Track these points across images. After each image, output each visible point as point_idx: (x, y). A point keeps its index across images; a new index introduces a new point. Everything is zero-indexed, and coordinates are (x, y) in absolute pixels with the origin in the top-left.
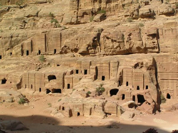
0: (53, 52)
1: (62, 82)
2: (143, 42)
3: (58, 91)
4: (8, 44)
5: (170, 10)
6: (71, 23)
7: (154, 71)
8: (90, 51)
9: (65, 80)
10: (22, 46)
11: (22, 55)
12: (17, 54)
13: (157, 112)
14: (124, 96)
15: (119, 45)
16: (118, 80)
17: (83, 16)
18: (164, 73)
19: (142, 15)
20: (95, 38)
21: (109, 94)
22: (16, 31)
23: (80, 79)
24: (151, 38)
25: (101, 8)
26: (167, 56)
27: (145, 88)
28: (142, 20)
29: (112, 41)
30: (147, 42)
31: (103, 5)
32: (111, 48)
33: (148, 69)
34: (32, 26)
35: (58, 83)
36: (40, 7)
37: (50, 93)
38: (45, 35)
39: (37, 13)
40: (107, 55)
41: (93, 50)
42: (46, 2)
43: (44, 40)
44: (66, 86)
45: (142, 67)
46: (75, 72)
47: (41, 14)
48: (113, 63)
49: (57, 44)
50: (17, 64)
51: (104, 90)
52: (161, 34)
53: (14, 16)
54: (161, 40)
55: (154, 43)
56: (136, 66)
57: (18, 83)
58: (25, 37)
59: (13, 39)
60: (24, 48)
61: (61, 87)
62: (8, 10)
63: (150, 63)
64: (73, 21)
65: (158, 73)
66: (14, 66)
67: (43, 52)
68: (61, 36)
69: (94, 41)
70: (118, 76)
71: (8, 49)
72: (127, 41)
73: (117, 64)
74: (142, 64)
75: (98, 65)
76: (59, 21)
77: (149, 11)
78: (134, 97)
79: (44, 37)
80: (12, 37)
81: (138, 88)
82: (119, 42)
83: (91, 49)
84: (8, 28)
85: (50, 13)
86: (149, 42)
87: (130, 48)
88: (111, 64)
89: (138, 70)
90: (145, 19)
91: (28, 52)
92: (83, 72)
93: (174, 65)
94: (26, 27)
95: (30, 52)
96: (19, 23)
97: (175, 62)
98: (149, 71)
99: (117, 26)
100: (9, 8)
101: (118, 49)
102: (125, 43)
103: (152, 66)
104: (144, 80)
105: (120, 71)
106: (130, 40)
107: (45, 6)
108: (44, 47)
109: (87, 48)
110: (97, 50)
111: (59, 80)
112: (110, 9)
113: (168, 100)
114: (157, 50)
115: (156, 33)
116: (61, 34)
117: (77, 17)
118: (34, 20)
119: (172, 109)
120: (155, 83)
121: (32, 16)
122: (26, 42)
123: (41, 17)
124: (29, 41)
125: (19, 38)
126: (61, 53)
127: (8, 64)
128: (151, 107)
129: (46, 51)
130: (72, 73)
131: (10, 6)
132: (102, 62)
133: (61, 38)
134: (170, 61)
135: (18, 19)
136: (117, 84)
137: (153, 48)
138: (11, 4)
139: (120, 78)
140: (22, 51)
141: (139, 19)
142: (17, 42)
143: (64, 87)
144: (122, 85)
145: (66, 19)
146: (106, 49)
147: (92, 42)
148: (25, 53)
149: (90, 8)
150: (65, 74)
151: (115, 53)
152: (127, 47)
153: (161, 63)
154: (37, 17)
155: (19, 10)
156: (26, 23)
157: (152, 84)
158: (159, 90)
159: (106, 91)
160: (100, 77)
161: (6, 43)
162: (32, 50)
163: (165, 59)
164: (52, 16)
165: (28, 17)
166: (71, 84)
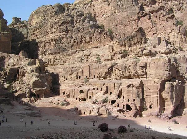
0: (93, 77)
1: (86, 95)
2: (136, 71)
3: (84, 100)
4: (70, 72)
5: (167, 51)
6: (108, 60)
7: (141, 90)
8: (107, 76)
9: (89, 93)
10: (77, 73)
11: (77, 78)
12: (74, 78)
13: (138, 116)
14: (118, 104)
15: (123, 73)
16: (117, 94)
17: (114, 55)
18: (148, 92)
19: (145, 54)
20: (109, 68)
21: (111, 103)
22: (77, 64)
23: (97, 93)
24: (141, 68)
25: (125, 50)
26: (150, 80)
27: (133, 100)
28: (145, 57)
29: (119, 70)
30: (139, 71)
31: (127, 48)
32: (119, 75)
33: (136, 89)
34: (86, 61)
35: (84, 95)
36: (92, 50)
37: (80, 101)
38: (90, 67)
39: (90, 54)
40: (117, 79)
41: (108, 76)
42: (97, 47)
43: (89, 70)
44: (89, 97)
45: (133, 87)
46: (96, 89)
47: (92, 54)
48: (116, 84)
49: (96, 72)
50: (72, 83)
51: (108, 100)
52: (149, 66)
53: (77, 56)
54: (148, 70)
55: (143, 72)
56: (129, 86)
57: (68, 94)
58: (79, 68)
59: (73, 69)
60: (78, 75)
61: (86, 98)
62: (76, 52)
63: (138, 85)
64: (109, 59)
65: (144, 92)
66: (71, 84)
67: (88, 76)
68: (98, 67)
69: (108, 70)
70: (118, 92)
71: (71, 75)
72: (128, 71)
73: (119, 84)
74: (133, 85)
75: (108, 85)
76: (101, 59)
77: (149, 52)
78: (124, 105)
79: (89, 68)
80: (72, 68)
81: (129, 101)
82: (122, 71)
83: (107, 75)
84: (72, 63)
85: (97, 54)
86: (140, 71)
87: (130, 75)
88: (115, 84)
89: (130, 89)
90: (147, 57)
91: (80, 76)
92: (100, 89)
93: (154, 86)
94: (82, 62)
95: (81, 77)
96: (79, 60)
97: (155, 85)
98: (137, 89)
99: (127, 61)
100: (76, 51)
101: (123, 76)
102: (127, 72)
103: (139, 86)
104: (132, 95)
105: (120, 89)
106: (129, 70)
107: (96, 50)
108: (89, 74)
109: (105, 75)
110: (111, 76)
111: (85, 93)
112: (131, 51)
113: (149, 109)
114: (145, 76)
115: (144, 65)
116: (98, 66)
117: (112, 56)
118: (88, 58)
119: (149, 115)
120: (141, 98)
121: (87, 55)
122: (79, 71)
123: (92, 56)
124: (81, 70)
125: (76, 68)
126: (97, 77)
127: (69, 84)
128: (133, 113)
129: (90, 76)
130: (94, 89)
131: (77, 50)
132: (111, 83)
133: (98, 69)
134: (152, 84)
135: (79, 57)
136: (116, 97)
137: (143, 75)
138: (78, 49)
139: (119, 94)
140: (77, 76)
141: (143, 57)
142: (75, 71)
143: (87, 97)
144: (121, 98)
145: (106, 57)
146: (116, 76)
147: (107, 71)
148: (79, 77)
149: (119, 50)
150: (89, 90)
151: (121, 78)
152: (127, 74)
153: (146, 85)
154: (90, 56)
155: (81, 52)
156: (83, 59)
157: (138, 98)
158: (145, 103)
159: (109, 101)
160: (109, 93)
161: (69, 71)
162: (82, 76)
163: (149, 82)
164: (98, 55)
165: (85, 56)
166: (91, 96)
